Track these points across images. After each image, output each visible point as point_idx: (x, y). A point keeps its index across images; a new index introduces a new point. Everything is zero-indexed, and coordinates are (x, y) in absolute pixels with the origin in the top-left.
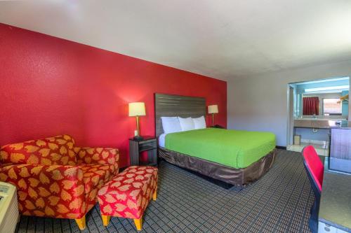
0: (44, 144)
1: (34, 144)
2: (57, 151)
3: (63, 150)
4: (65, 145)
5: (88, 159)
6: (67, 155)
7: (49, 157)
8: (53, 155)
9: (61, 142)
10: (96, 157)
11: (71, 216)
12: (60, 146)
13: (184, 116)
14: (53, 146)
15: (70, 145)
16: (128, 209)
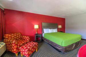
0: (13, 35)
1: (11, 35)
2: (16, 36)
3: (17, 36)
4: (18, 35)
5: (23, 39)
6: (18, 37)
7: (14, 38)
8: (15, 37)
9: (17, 34)
10: (24, 38)
11: (14, 52)
12: (17, 35)
13: (50, 29)
14: (15, 35)
15: (20, 35)
16: (25, 54)
